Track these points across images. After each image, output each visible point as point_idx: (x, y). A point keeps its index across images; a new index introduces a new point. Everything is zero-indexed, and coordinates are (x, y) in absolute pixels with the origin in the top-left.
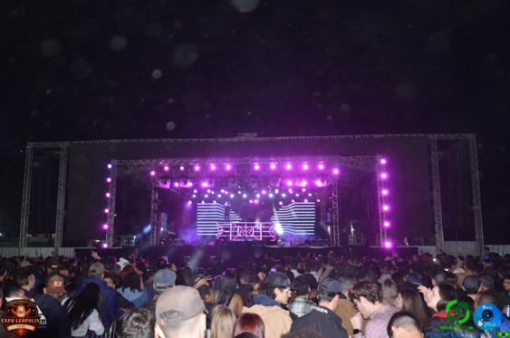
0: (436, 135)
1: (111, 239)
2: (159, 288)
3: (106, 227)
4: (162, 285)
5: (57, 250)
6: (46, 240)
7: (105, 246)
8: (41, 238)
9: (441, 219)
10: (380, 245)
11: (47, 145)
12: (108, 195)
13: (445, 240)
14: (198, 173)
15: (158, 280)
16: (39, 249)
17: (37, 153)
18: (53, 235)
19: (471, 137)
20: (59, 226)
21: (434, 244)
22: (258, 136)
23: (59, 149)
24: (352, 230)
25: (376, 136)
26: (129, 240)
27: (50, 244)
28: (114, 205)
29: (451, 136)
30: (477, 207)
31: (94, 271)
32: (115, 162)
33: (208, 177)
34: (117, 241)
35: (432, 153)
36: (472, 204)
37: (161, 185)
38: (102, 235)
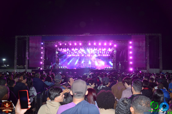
0: (148, 34)
1: (43, 67)
2: (56, 80)
3: (41, 63)
4: (58, 79)
5: (26, 70)
6: (23, 67)
7: (41, 69)
8: (21, 66)
9: (149, 62)
10: (129, 69)
11: (22, 36)
12: (42, 53)
13: (150, 68)
14: (71, 46)
15: (56, 78)
16: (20, 70)
17: (19, 39)
18: (25, 66)
19: (160, 35)
20: (27, 62)
21: (146, 69)
22: (90, 34)
23: (26, 38)
24: (120, 65)
25: (129, 34)
26: (49, 67)
27: (24, 68)
28: (44, 56)
29: (153, 34)
30: (161, 58)
31: (37, 76)
32: (44, 42)
33: (74, 47)
34: (45, 67)
35: (147, 40)
36: (159, 57)
37: (59, 50)
38: (40, 66)
